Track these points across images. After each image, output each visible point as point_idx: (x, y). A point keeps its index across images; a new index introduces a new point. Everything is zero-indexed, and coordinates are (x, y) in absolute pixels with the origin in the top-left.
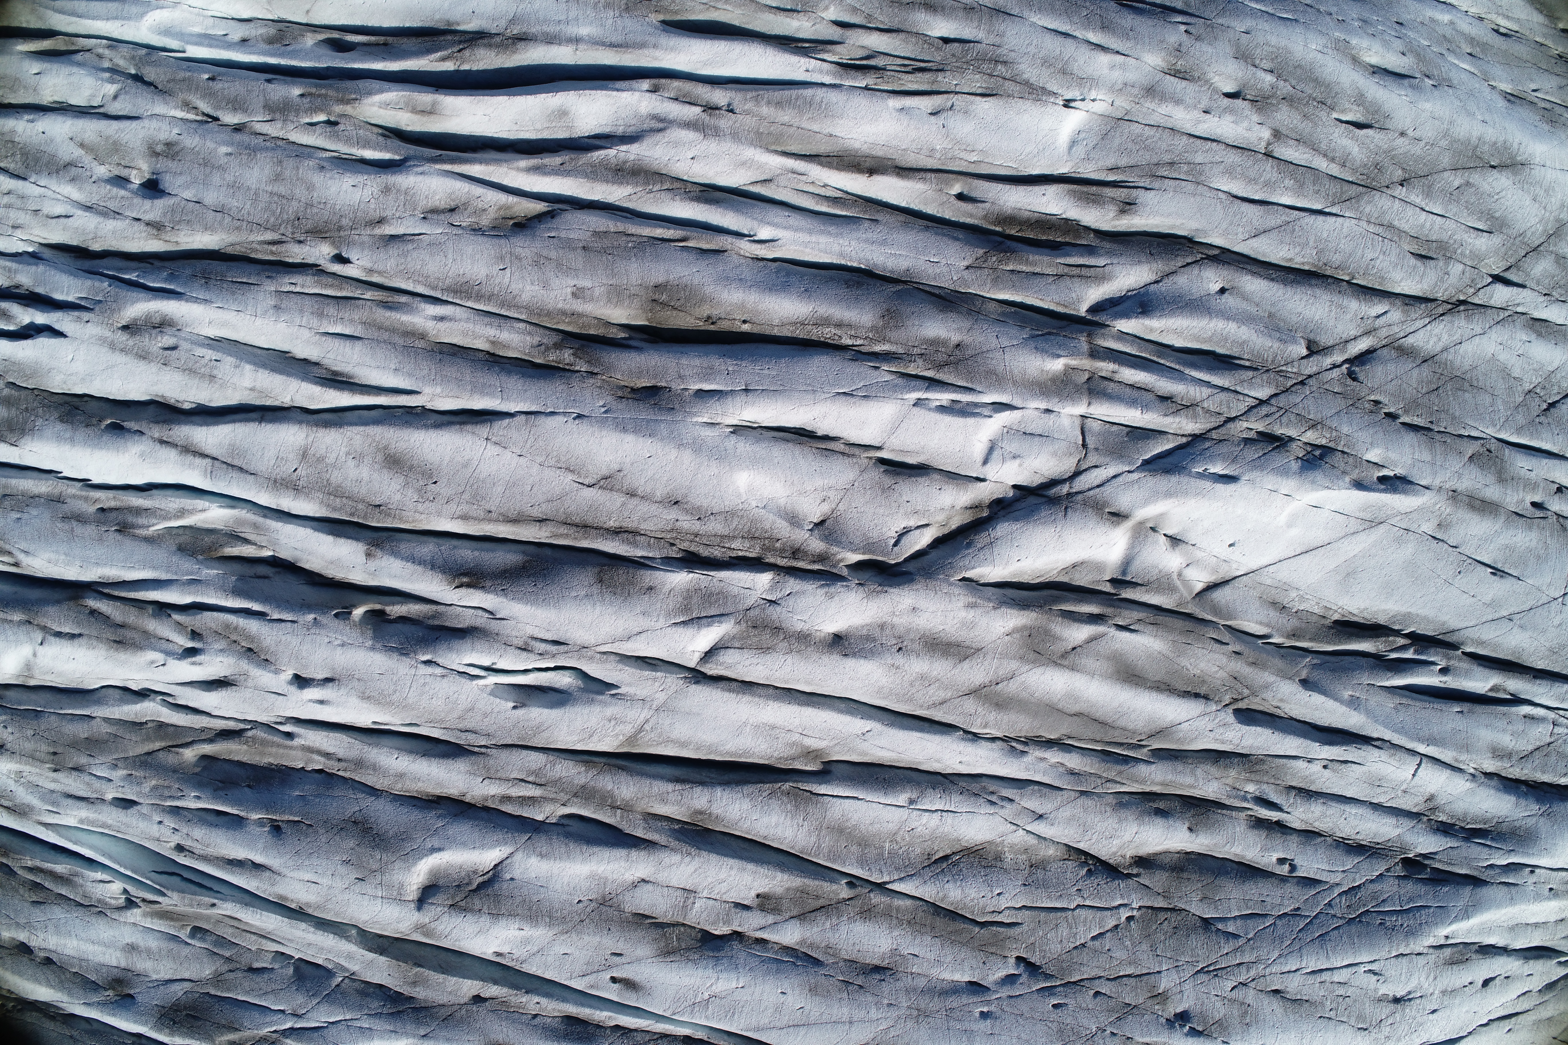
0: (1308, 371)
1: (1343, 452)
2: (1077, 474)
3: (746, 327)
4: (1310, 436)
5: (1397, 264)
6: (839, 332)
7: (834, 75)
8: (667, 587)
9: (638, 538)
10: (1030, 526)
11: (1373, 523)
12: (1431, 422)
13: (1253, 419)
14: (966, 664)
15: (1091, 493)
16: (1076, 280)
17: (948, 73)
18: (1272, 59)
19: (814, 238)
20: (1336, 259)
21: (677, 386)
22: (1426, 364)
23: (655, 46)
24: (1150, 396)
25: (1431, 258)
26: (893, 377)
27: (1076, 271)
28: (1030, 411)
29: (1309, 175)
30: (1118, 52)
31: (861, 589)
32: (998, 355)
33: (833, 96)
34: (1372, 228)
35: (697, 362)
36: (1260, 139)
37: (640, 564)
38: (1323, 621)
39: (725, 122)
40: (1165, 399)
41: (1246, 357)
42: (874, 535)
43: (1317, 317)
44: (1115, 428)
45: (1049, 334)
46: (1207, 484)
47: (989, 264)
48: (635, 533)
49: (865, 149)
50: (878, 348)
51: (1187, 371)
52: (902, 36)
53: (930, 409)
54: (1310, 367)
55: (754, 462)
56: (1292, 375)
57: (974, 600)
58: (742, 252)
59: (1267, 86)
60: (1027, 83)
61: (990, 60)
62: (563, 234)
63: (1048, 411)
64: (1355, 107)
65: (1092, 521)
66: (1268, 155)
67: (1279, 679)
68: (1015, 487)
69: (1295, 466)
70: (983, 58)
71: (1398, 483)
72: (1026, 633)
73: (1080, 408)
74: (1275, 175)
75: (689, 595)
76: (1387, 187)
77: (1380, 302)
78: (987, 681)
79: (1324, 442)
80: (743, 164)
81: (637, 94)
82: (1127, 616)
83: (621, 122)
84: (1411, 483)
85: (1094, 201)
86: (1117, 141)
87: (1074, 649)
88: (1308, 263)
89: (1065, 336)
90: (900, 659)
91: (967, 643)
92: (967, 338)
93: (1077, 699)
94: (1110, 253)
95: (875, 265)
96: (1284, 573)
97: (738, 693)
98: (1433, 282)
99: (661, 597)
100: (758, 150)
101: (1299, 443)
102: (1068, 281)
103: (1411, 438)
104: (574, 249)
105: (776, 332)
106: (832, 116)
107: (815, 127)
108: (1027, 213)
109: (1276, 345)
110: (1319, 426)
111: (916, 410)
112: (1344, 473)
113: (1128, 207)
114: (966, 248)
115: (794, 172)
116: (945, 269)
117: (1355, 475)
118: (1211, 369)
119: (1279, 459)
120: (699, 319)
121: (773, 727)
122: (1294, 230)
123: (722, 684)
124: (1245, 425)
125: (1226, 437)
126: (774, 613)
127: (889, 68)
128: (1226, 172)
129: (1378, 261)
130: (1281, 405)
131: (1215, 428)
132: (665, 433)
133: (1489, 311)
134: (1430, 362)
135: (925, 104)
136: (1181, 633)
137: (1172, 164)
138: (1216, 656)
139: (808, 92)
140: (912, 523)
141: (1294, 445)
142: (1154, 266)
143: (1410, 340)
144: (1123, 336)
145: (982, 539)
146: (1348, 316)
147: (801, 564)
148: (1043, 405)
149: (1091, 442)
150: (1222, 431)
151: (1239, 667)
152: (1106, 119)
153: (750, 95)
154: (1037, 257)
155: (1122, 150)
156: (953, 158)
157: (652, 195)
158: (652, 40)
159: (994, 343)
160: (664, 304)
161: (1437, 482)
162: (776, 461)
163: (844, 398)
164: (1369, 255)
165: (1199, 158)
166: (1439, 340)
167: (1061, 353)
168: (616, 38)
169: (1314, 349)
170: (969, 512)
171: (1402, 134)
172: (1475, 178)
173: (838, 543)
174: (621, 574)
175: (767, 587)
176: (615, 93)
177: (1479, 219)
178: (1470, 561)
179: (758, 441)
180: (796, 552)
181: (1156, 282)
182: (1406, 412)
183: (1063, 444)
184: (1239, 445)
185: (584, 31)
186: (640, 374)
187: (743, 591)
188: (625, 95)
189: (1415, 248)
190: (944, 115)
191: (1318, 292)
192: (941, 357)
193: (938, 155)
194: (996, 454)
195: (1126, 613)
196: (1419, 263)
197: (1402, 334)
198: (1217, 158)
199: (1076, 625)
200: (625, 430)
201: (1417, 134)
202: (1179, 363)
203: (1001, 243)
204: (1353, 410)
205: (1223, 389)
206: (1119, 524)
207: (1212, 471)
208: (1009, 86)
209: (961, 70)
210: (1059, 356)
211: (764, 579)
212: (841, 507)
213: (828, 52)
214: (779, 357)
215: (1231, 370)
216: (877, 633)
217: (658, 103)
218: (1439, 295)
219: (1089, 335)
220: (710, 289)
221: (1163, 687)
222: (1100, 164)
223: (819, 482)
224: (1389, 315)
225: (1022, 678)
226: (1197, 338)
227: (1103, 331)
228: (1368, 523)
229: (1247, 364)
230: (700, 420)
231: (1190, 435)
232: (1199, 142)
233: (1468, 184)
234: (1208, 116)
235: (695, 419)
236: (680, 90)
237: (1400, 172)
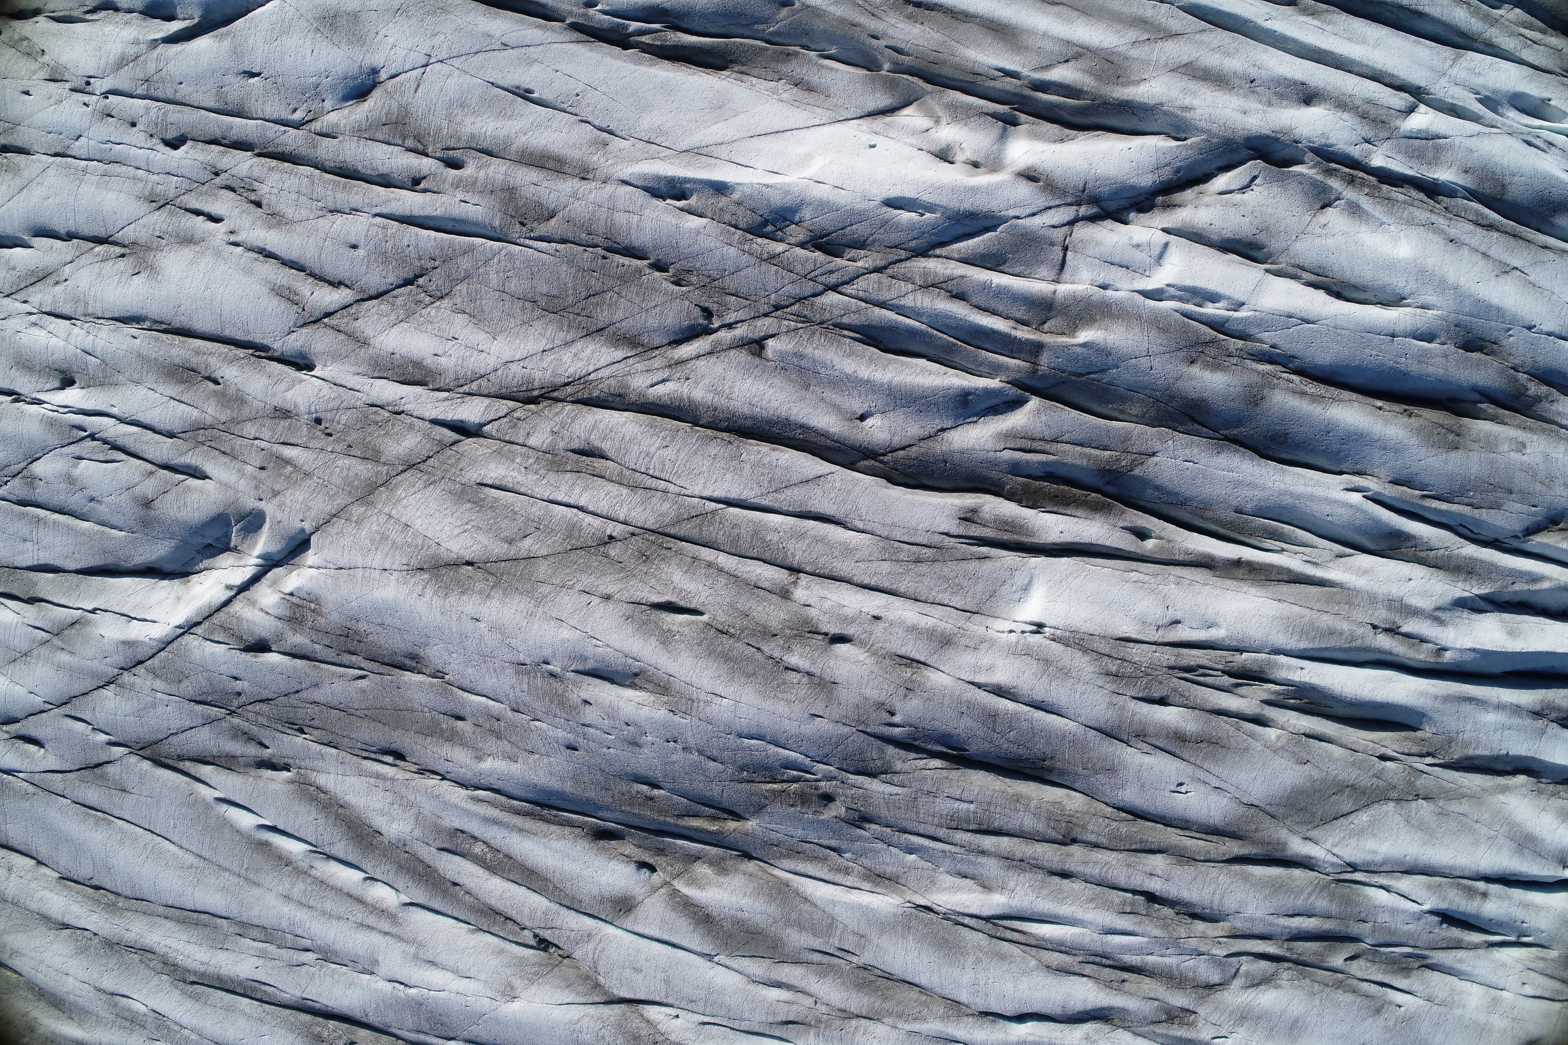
0: (768, 321)
1: (736, 227)
2: (1071, 223)
3: (1379, 403)
4: (779, 247)
5: (630, 441)
6: (1303, 387)
7: (1276, 665)
8: (1454, 169)
9: (1474, 218)
10: (1120, 179)
11: (697, 152)
12: (604, 258)
13: (850, 269)
14: (1185, 59)
15: (1058, 202)
16: (1038, 436)
17: (1165, 664)
18: (784, 683)
19: (1309, 489)
20: (715, 448)
21: (1450, 348)
22: (600, 326)
23: (1436, 697)
24: (975, 300)
25: (574, 451)
26: (1258, 336)
27: (1037, 445)
28: (1125, 287)
29: (744, 547)
30: (979, 686)
31: (1297, 137)
32: (1154, 349)
33: (1281, 640)
34: (662, 485)
35: (1431, 370)
36: (807, 588)
37: (1473, 195)
38: (744, 69)
39: (1381, 615)
40: (960, 296)
41: (848, 340)
42: (1275, 189)
43: (749, 381)
44: (1017, 270)
45: (1080, 375)
46: (926, 198)
47: (1130, 457)
48: (1477, 224)
49: (1245, 587)
50: (1268, 367)
51: (924, 327)
52: (1209, 706)
53: (1229, 298)
54: (765, 325)
55: (1391, 266)
56: (791, 317)
57: (1184, 114)
58: (1375, 479)
59: (797, 648)
60: (1085, 650)
61: (1123, 677)
62: (1526, 508)
63: (1104, 287)
64: (675, 628)
65: (1058, 175)
66: (795, 570)
67: (823, 7)
68: (1126, 223)
69: (807, 214)
70: (1131, 679)
71: (664, 189)
72: (1121, 80)
73: (1063, 289)
74: (791, 547)
75: (1435, 161)
76: (633, 534)
77: (660, 398)
78: (1160, 43)
79: (759, 240)
80: (1365, 572)
81: (1458, 646)
82: (1009, 84)
83: (1466, 621)
84: (646, 189)
85: (1006, 523)
86: (980, 588)
87: (1067, 61)
88: (751, 444)
89: (1063, 371)
90: (1253, 72)
91: (1186, 77)
92: (1184, 368)
93: (1059, 16)
94: (994, 464)
95: (1252, 459)
96: (800, 117)
97: (1386, 72)
98: (577, 422)
99: (1458, 163)
100: (1352, 585)
101: (792, 240)
102: (1047, 434)
103: (638, 239)
104: (1520, 492)
105: (1354, 396)
106: (1282, 619)
107: (1296, 609)
108: (1079, 514)
109: (809, 351)
110: (765, 256)
111: (1242, 299)
112: (739, 203)
113: (968, 515)
114: (1151, 476)
115: (1315, 564)
116: (1180, 453)
117: (723, 201)
118: (892, 329)
119: (826, 221)
120: (1418, 416)
121: (1349, 39)
122: (770, 482)
123: (1398, 83)
124: (859, 264)
125: (888, 250)
126: (1366, 131)
127: (1219, 673)
128: (852, 550)
129: (657, 445)
130: (811, 283)
131: (901, 261)
132: (1467, 302)
133: (493, 390)
134: (594, 328)
135: (1183, 633)
136: (944, 62)
137: (918, 561)
138: (901, 37)
139: (1303, 645)
140: (1237, 197)
141: (801, 237)
142: (945, 447)
143: (619, 354)
144: (993, 371)
145: (1166, 174)
146: (707, 381)
147: (1347, 170)
148: (1109, 293)
149: (1058, 252)
150: (892, 258)
151: (873, 25)
152: (990, 613)
153: (1358, 643)
154: (1079, 462)
155: (975, 577)
156: (1156, 575)
157: (1446, 545)
158: (1438, 705)
159: (1156, 362)
160: (1450, 430)
161: (609, 188)
162: (1370, 266)
163: (1311, 318)
164: (670, 453)
165: (886, 566)
166: (575, 355)
167: (1079, 350)
168: (1467, 708)
169: (756, 346)
170: (1178, 201)
171: (607, 598)
172: (499, 549)
173: (1314, 184)
174: (1488, 189)
175: (1374, 155)
176: (1478, 646)
177: (496, 499)
178: (562, 106)
179: (1383, 289)
180: (1351, 181)
181: (943, 430)
182: (639, 271)
183: (1090, 252)
184: (874, 241)
185: (1491, 717)
186: (1478, 363)
187: (1393, 155)
188: (1469, 645)
189: (599, 463)
190: (1167, 620)
191: (746, 410)
192: (1211, 351)
193: (1172, 578)
194: (1157, 251)
195: (1008, 88)
196: (597, 443)
197: (631, 361)
198: (863, 566)
199: (1067, 81)
200: (1499, 309)
201: (586, 598)
202: (931, 336)
203: (1108, 483)
204: (714, 274)
205: (882, 305)
206: (1029, 169)
207: (914, 214)
208: (1104, 648)
209: (1153, 666)
210: (1084, 345)
211: (1377, 161)
212: (1309, 219)
213: (1275, 693)
214: (1358, 368)
215: (870, 327)
216: (1274, 99)
217: (1440, 636)
218: (569, 407)
219: (1035, 372)
220: (1414, 441)
221: (960, 16)
222: (998, 564)
223: (1330, 242)
224: (649, 382)
225: (1122, 41)
226: (903, 364)
227: (1018, 376)
228: (703, 152)
229: (846, 333)
230: (1435, 312)
231: (930, 256)
232: (886, 584)
233: (510, 541)
234: (876, 613)
235: (1440, 312)
236: (1418, 650)
237: (612, 553)
